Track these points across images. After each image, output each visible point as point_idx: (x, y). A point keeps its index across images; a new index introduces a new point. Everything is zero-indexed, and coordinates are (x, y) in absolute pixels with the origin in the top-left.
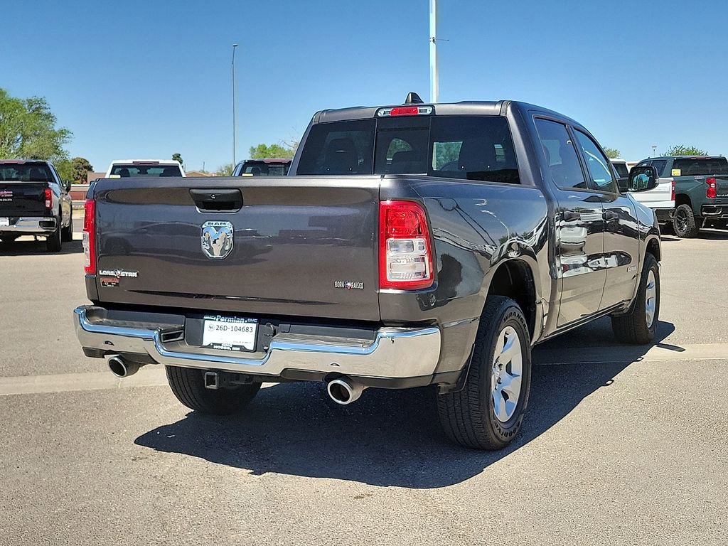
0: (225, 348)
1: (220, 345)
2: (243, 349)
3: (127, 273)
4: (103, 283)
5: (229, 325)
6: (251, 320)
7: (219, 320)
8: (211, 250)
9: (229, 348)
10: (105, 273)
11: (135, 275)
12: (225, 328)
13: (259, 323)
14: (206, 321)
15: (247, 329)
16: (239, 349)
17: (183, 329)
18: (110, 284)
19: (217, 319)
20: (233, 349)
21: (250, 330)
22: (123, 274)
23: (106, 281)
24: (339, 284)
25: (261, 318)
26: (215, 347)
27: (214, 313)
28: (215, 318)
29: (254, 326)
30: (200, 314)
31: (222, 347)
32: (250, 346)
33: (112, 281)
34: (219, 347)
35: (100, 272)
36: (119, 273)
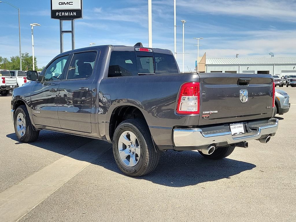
1: (236, 133)
2: (243, 133)
3: (214, 111)
4: (203, 117)
6: (241, 123)
7: (234, 125)
8: (242, 100)
9: (239, 134)
10: (205, 112)
11: (216, 112)
13: (244, 124)
14: (230, 126)
16: (241, 134)
18: (206, 117)
22: (212, 112)
23: (204, 116)
24: (267, 107)
25: (244, 122)
27: (232, 123)
29: (242, 125)
30: (229, 124)
33: (207, 116)
34: (237, 134)
35: (203, 112)
36: (211, 112)
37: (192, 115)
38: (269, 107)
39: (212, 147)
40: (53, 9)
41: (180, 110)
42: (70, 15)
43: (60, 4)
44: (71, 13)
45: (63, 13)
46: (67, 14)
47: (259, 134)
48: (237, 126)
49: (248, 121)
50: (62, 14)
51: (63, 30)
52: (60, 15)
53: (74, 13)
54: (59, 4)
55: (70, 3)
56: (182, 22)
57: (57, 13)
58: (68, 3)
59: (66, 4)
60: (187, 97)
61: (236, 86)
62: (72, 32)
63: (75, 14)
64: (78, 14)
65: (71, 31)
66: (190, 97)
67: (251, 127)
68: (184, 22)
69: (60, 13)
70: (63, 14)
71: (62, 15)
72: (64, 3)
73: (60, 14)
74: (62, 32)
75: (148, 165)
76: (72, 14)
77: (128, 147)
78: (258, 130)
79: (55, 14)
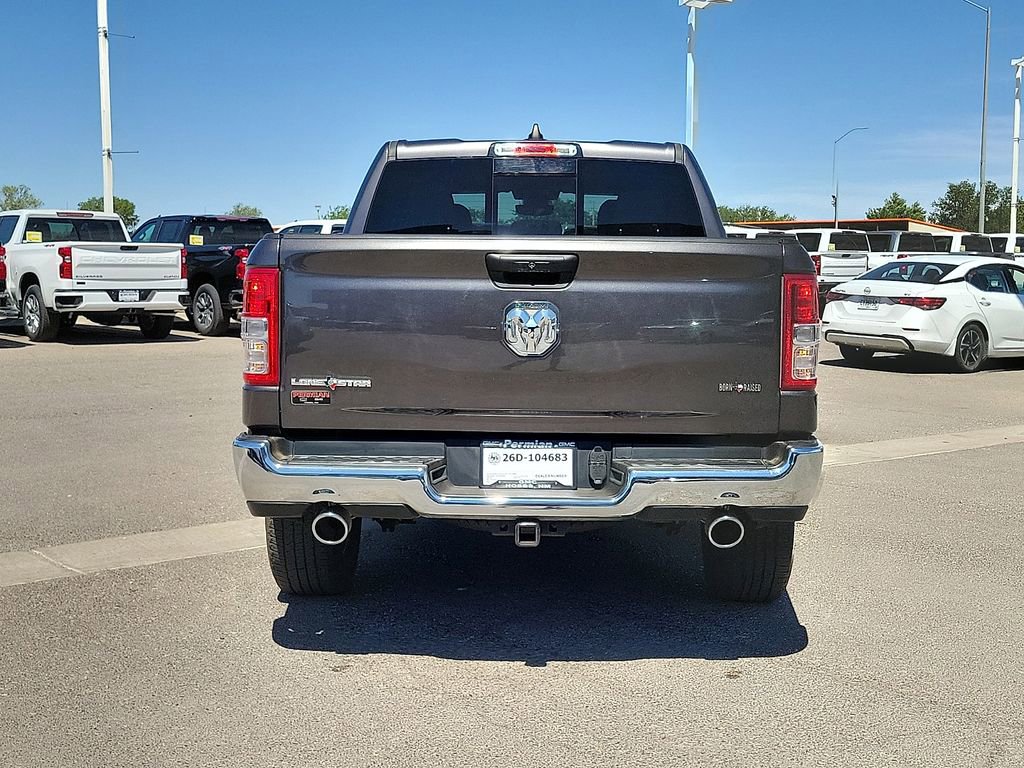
0: (526, 486)
1: (517, 482)
2: (557, 486)
3: (350, 382)
4: (297, 400)
5: (525, 453)
6: (565, 444)
7: (509, 447)
9: (531, 486)
10: (303, 382)
11: (366, 383)
12: (518, 458)
13: (578, 447)
14: (485, 450)
15: (558, 456)
16: (549, 486)
17: (444, 462)
18: (311, 399)
19: (505, 446)
20: (540, 486)
21: (562, 457)
22: (341, 383)
23: (303, 395)
24: (722, 387)
25: (581, 441)
26: (507, 486)
27: (498, 437)
28: (500, 445)
29: (569, 452)
30: (476, 439)
31: (519, 486)
32: (568, 481)
33: (318, 396)
34: (514, 486)
35: (293, 380)
36: (335, 381)
38: (740, 386)
48: (534, 452)
49: (610, 441)
78: (625, 481)
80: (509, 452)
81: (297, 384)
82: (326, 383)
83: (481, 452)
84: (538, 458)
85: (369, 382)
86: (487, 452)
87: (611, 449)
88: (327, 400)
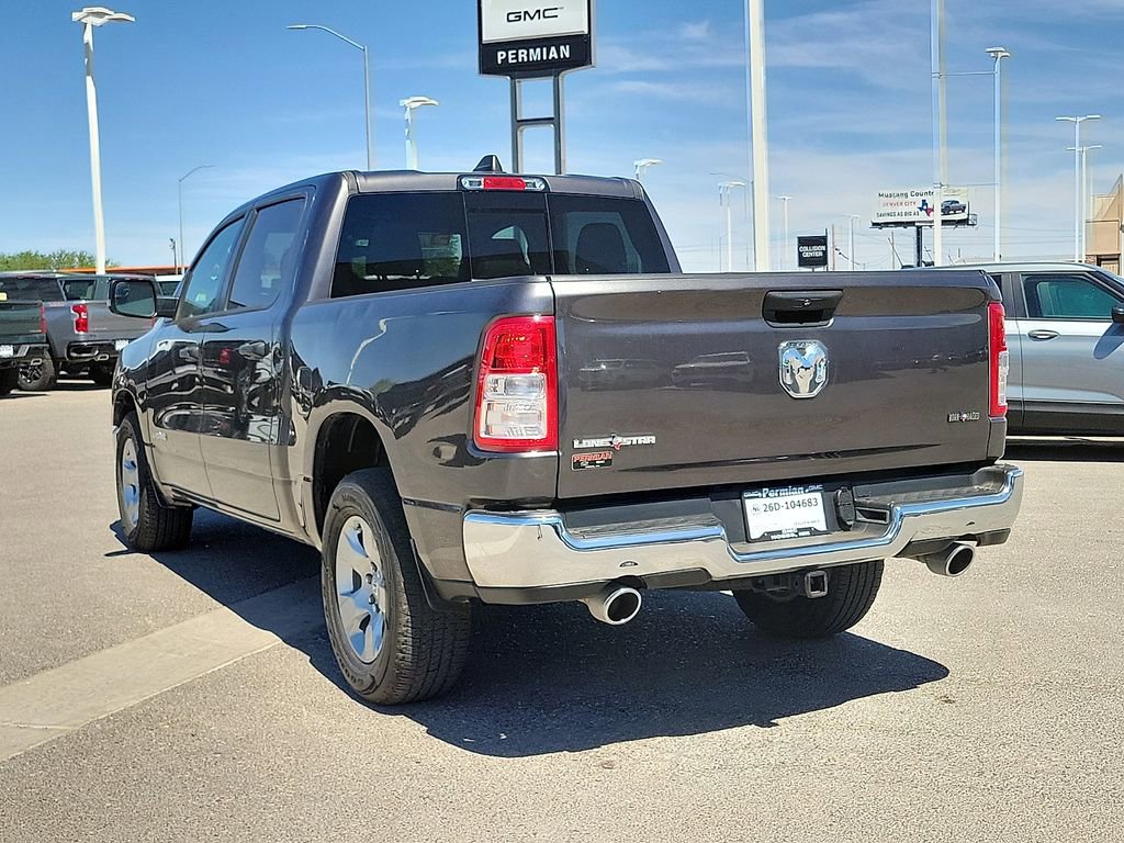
0: (788, 536)
1: (780, 532)
2: (814, 532)
3: (635, 439)
4: (578, 465)
5: (782, 500)
6: (813, 488)
7: (767, 496)
8: (795, 387)
9: (793, 535)
10: (586, 443)
11: (652, 439)
12: (776, 507)
13: (825, 490)
14: (747, 501)
15: (810, 501)
16: (808, 533)
18: (593, 463)
19: (764, 495)
20: (800, 534)
21: (813, 502)
22: (626, 441)
23: (584, 459)
24: (954, 417)
25: (826, 482)
26: (773, 537)
27: (757, 486)
28: (760, 494)
29: (818, 495)
30: (737, 490)
31: (783, 536)
32: (822, 526)
33: (600, 458)
34: (779, 536)
35: (576, 442)
36: (620, 440)
37: (534, 454)
38: (965, 416)
39: (623, 591)
40: (486, 38)
41: (483, 435)
42: (548, 54)
43: (512, 17)
44: (553, 49)
45: (520, 51)
46: (535, 54)
47: (890, 536)
48: (789, 499)
49: (851, 480)
50: (517, 54)
51: (524, 118)
52: (510, 61)
53: (562, 48)
54: (508, 20)
55: (547, 14)
56: (992, 54)
57: (499, 53)
58: (538, 11)
59: (532, 18)
60: (502, 377)
61: (760, 325)
62: (555, 121)
63: (565, 51)
64: (579, 50)
65: (552, 119)
66: (518, 378)
67: (864, 505)
68: (1000, 55)
69: (510, 52)
70: (520, 56)
71: (517, 58)
72: (526, 13)
73: (510, 57)
74: (518, 123)
75: (409, 657)
76: (553, 54)
77: (365, 580)
78: (891, 520)
79: (490, 59)
80: (768, 501)
81: (581, 446)
82: (611, 443)
83: (743, 504)
84: (794, 505)
85: (654, 438)
86: (749, 504)
87: (850, 489)
88: (608, 462)
